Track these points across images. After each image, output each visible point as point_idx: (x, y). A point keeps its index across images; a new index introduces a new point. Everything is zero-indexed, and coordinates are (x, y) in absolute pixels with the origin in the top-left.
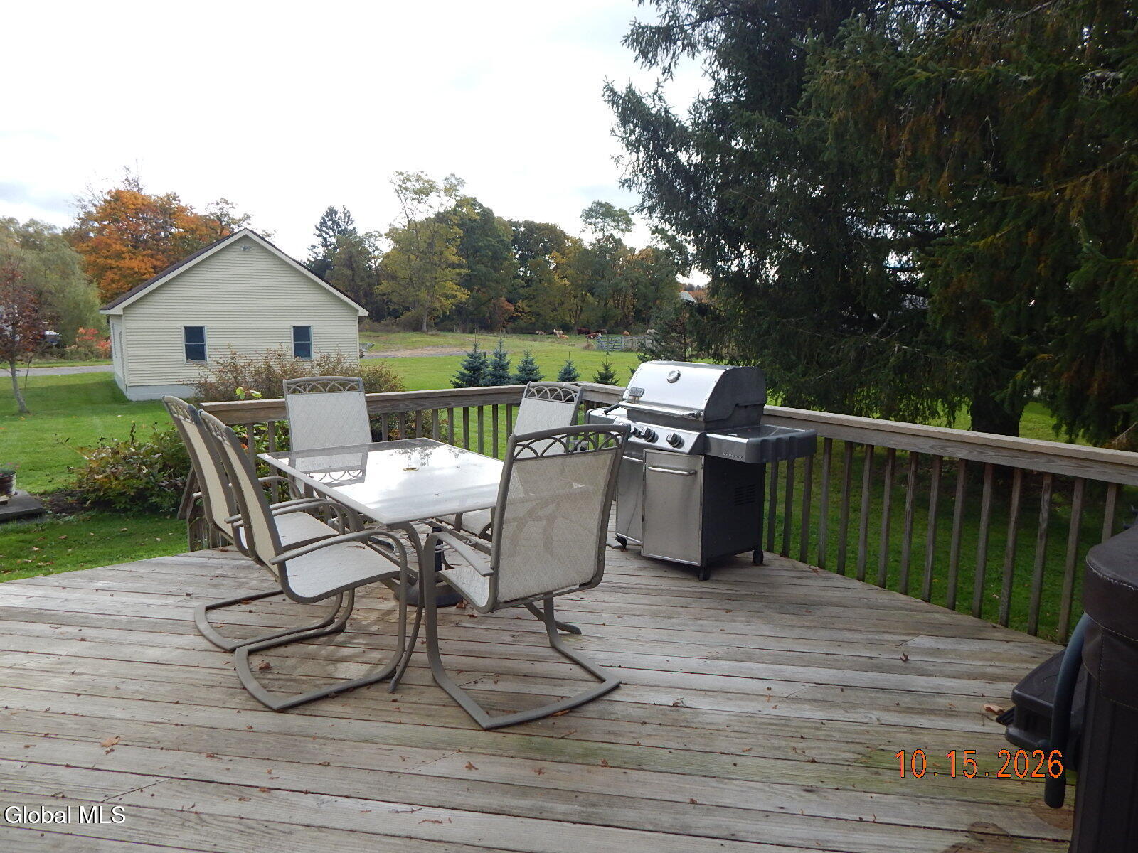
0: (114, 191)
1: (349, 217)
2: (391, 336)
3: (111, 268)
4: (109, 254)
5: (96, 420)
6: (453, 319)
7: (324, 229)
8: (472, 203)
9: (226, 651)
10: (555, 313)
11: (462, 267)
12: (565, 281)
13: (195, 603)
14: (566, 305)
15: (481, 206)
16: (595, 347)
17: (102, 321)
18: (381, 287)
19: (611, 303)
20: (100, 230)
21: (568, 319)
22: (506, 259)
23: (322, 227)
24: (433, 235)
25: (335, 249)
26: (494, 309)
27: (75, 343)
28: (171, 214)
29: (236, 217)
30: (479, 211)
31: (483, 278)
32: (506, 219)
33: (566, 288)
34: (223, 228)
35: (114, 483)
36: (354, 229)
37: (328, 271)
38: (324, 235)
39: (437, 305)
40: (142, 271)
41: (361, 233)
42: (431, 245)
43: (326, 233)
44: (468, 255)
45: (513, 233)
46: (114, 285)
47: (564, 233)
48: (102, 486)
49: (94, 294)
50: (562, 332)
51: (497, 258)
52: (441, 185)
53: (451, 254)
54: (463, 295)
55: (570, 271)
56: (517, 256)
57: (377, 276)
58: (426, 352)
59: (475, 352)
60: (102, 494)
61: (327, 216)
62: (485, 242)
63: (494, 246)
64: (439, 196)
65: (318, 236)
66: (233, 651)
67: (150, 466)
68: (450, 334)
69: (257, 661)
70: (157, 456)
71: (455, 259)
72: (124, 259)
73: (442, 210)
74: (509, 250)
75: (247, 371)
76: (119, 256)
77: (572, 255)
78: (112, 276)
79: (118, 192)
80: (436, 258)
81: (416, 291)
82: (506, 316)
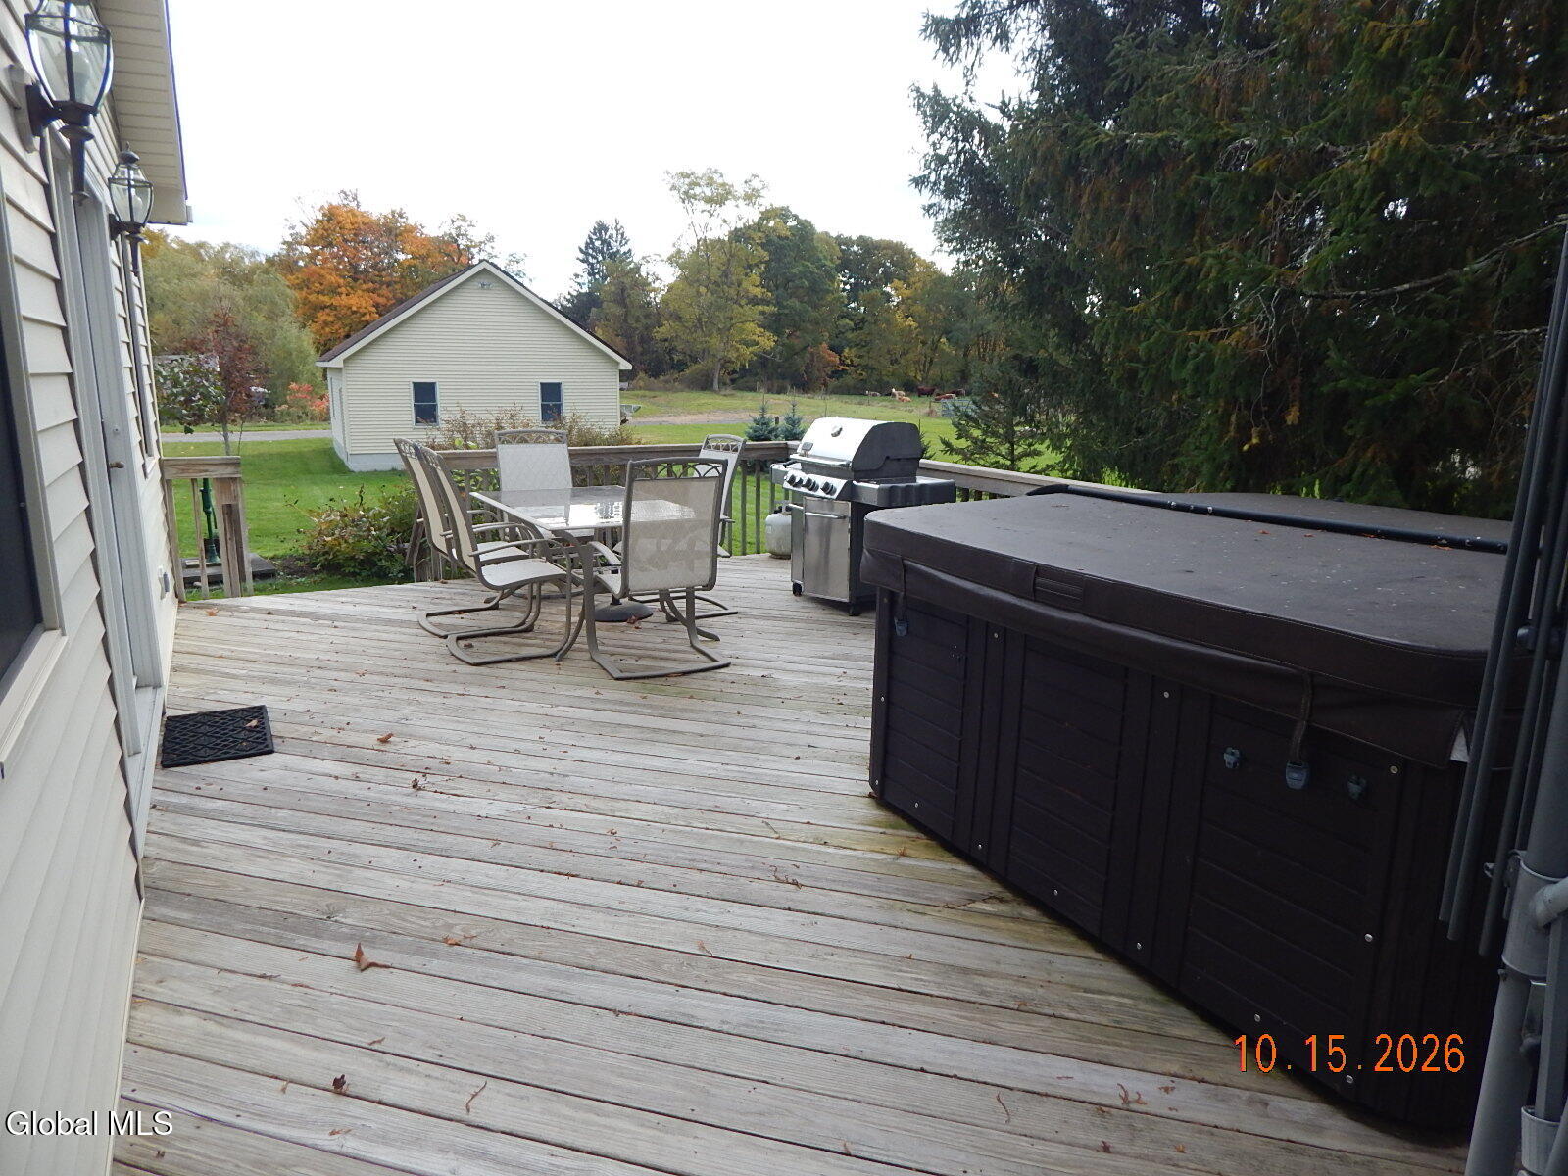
0: (326, 207)
1: (623, 235)
2: (671, 396)
3: (323, 308)
4: (322, 288)
5: (317, 491)
6: (757, 374)
7: (590, 251)
8: (783, 214)
9: (441, 637)
10: (896, 366)
11: (768, 303)
12: (910, 322)
13: (417, 612)
14: (911, 356)
15: (796, 217)
16: (939, 413)
17: (317, 375)
18: (661, 330)
19: (973, 352)
20: (312, 257)
21: (912, 374)
22: (828, 292)
23: (588, 252)
24: (729, 260)
25: (604, 278)
26: (813, 360)
27: (286, 402)
28: (396, 236)
29: (477, 240)
30: (795, 223)
31: (797, 318)
32: (834, 234)
33: (911, 331)
34: (460, 254)
35: (344, 545)
36: (630, 250)
37: (593, 309)
38: (591, 260)
39: (733, 355)
40: (362, 310)
41: (636, 258)
42: (726, 274)
43: (594, 257)
44: (777, 287)
45: (840, 254)
46: (327, 330)
47: (914, 254)
48: (331, 548)
49: (306, 339)
50: (902, 393)
51: (816, 290)
52: (740, 189)
53: (753, 285)
54: (768, 341)
55: (919, 308)
56: (848, 287)
57: (655, 316)
58: (713, 418)
59: (763, 418)
60: (331, 557)
61: (595, 234)
62: (800, 268)
63: (812, 273)
64: (737, 206)
65: (583, 261)
66: (445, 637)
67: (380, 529)
68: (750, 395)
69: (462, 643)
70: (385, 520)
71: (758, 292)
72: (340, 294)
73: (740, 225)
74: (832, 279)
75: (477, 431)
76: (334, 291)
77: (919, 285)
78: (324, 318)
79: (332, 208)
80: (732, 292)
81: (705, 336)
82: (829, 370)
